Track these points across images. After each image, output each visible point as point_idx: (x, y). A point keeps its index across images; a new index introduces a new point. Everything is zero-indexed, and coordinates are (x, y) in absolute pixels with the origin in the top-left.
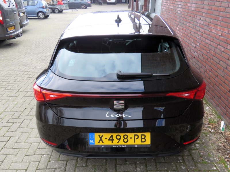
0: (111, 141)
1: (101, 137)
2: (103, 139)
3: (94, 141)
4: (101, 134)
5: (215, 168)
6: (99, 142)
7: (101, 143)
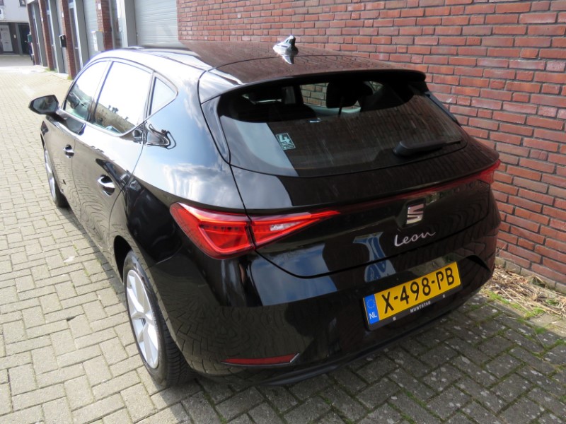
0: (405, 301)
1: (386, 297)
2: (391, 301)
3: (376, 314)
4: (385, 293)
5: (494, 311)
6: (386, 312)
7: (390, 313)
